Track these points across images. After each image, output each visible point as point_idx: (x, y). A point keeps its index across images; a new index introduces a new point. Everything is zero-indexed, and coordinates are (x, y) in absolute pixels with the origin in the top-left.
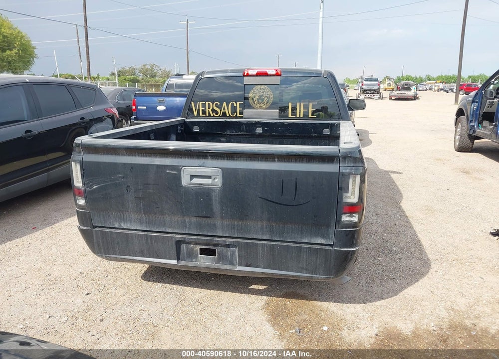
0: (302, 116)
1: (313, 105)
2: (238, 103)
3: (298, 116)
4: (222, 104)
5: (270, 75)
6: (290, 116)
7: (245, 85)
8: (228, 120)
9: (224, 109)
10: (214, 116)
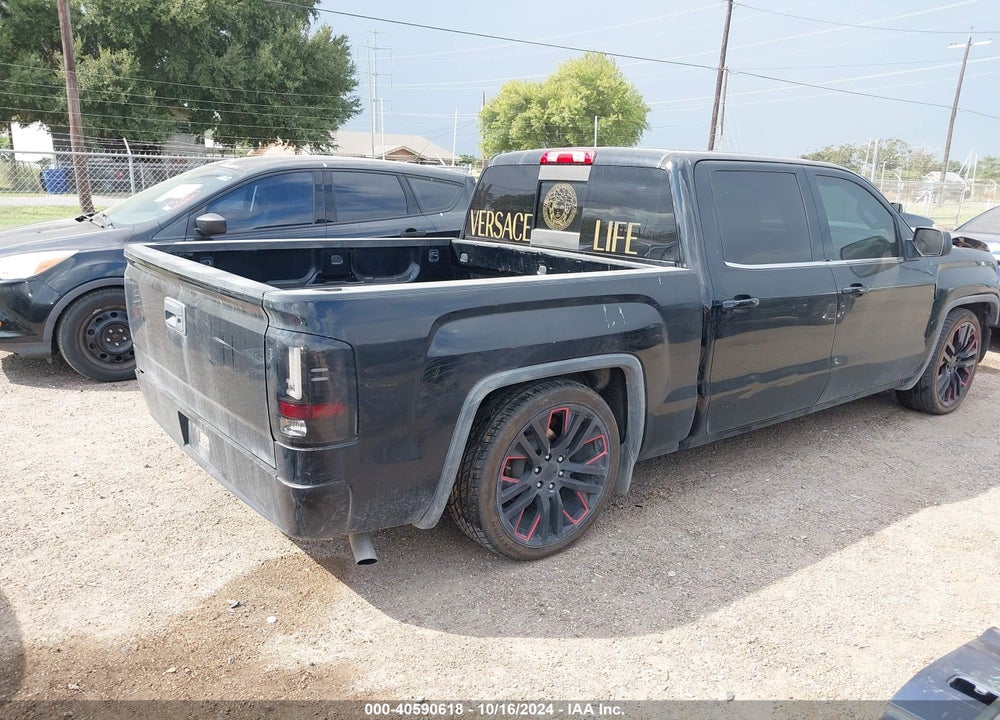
0: (613, 250)
1: (633, 227)
2: (526, 215)
3: (608, 249)
4: (505, 216)
5: (578, 163)
6: (596, 248)
7: (541, 182)
8: (511, 247)
9: (508, 227)
10: (494, 238)
